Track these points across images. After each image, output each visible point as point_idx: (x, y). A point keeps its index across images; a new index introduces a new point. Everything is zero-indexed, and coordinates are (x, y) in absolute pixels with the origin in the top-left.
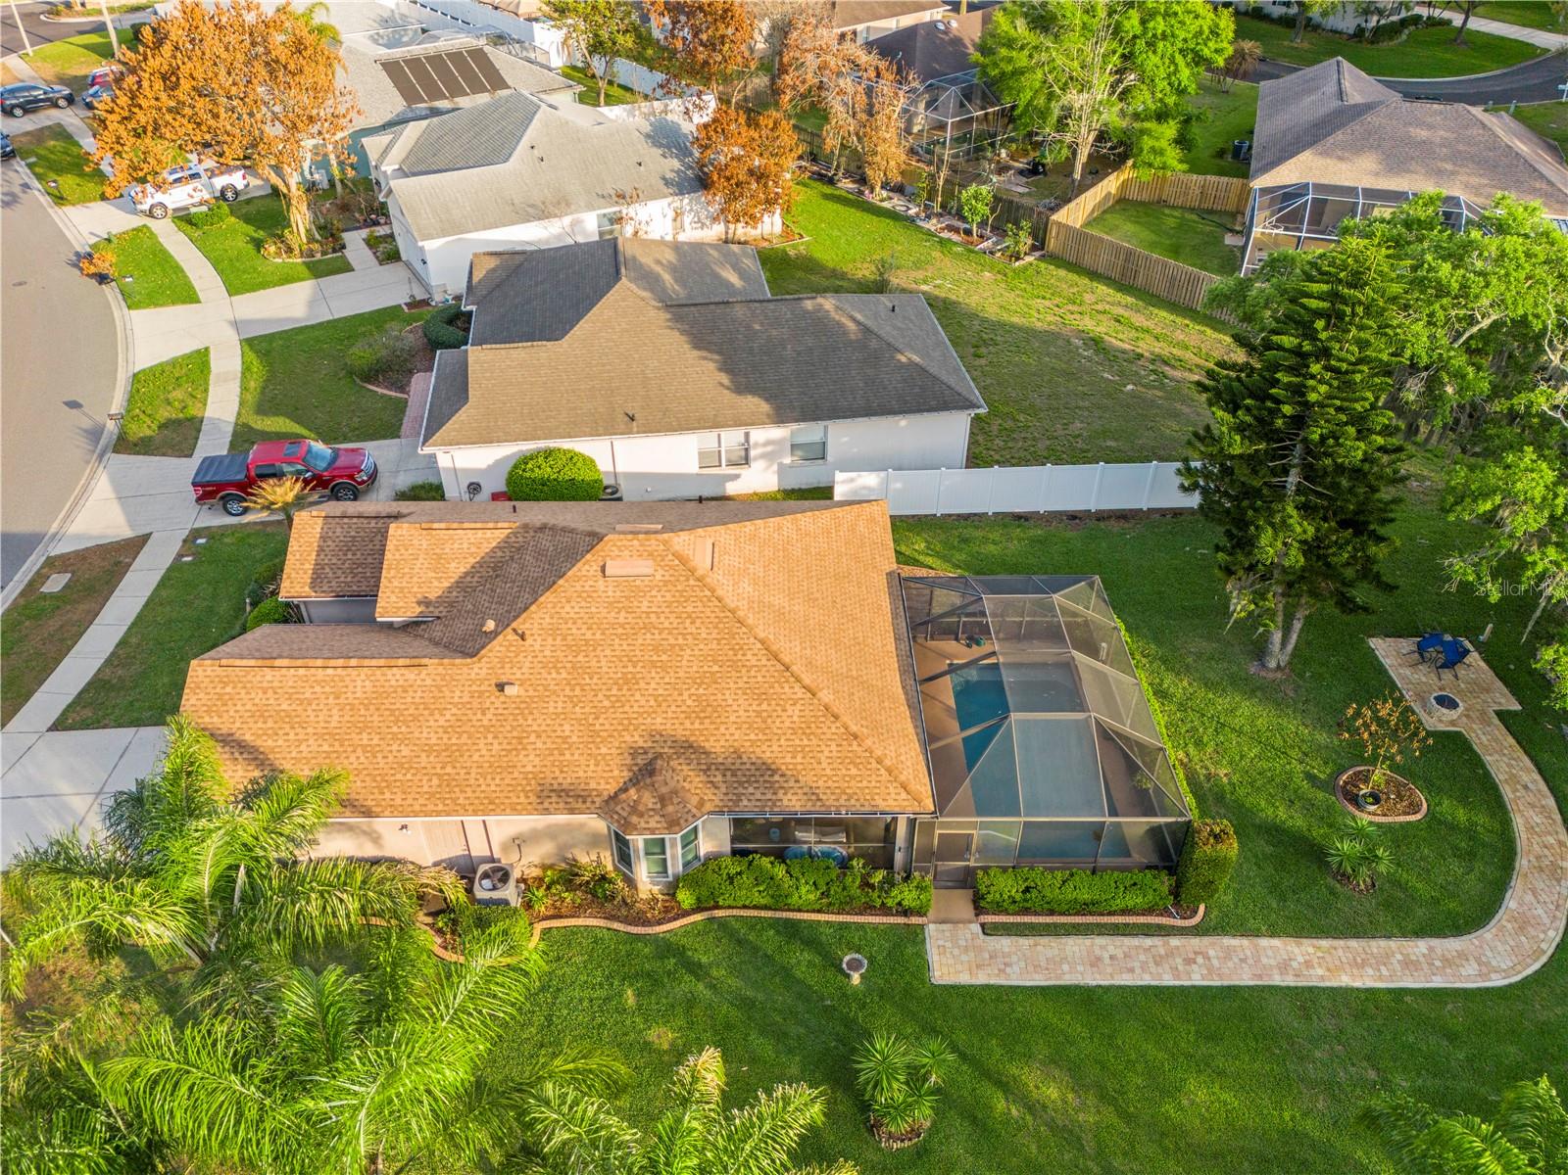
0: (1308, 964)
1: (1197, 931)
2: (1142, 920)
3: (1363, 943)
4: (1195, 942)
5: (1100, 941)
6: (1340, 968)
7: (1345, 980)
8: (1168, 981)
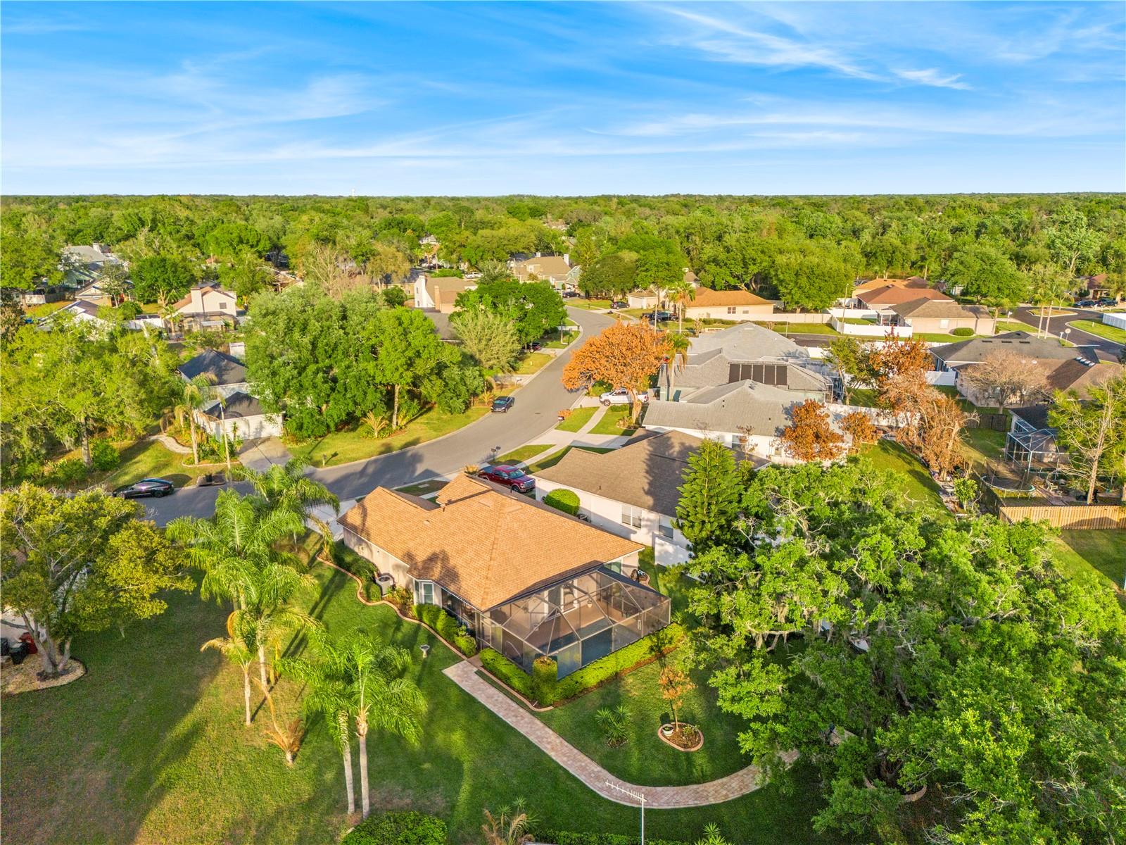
0: (549, 743)
1: (533, 713)
2: (522, 699)
3: (579, 753)
4: (527, 714)
5: (501, 695)
6: (557, 751)
7: (552, 754)
8: (500, 715)
